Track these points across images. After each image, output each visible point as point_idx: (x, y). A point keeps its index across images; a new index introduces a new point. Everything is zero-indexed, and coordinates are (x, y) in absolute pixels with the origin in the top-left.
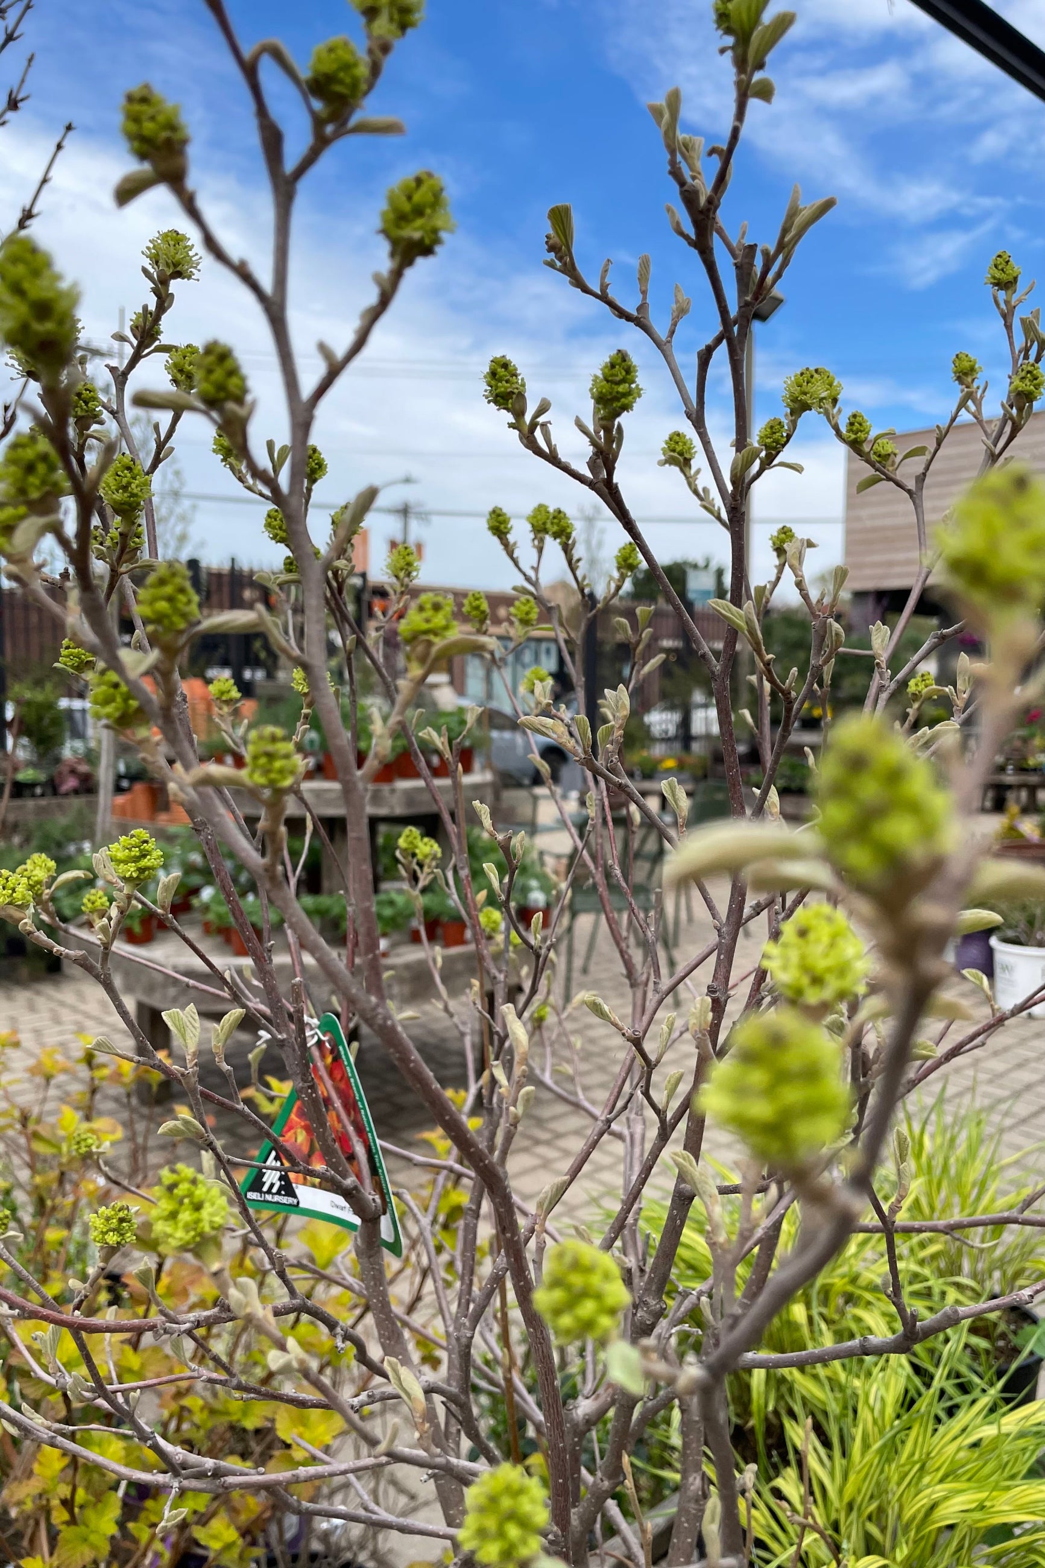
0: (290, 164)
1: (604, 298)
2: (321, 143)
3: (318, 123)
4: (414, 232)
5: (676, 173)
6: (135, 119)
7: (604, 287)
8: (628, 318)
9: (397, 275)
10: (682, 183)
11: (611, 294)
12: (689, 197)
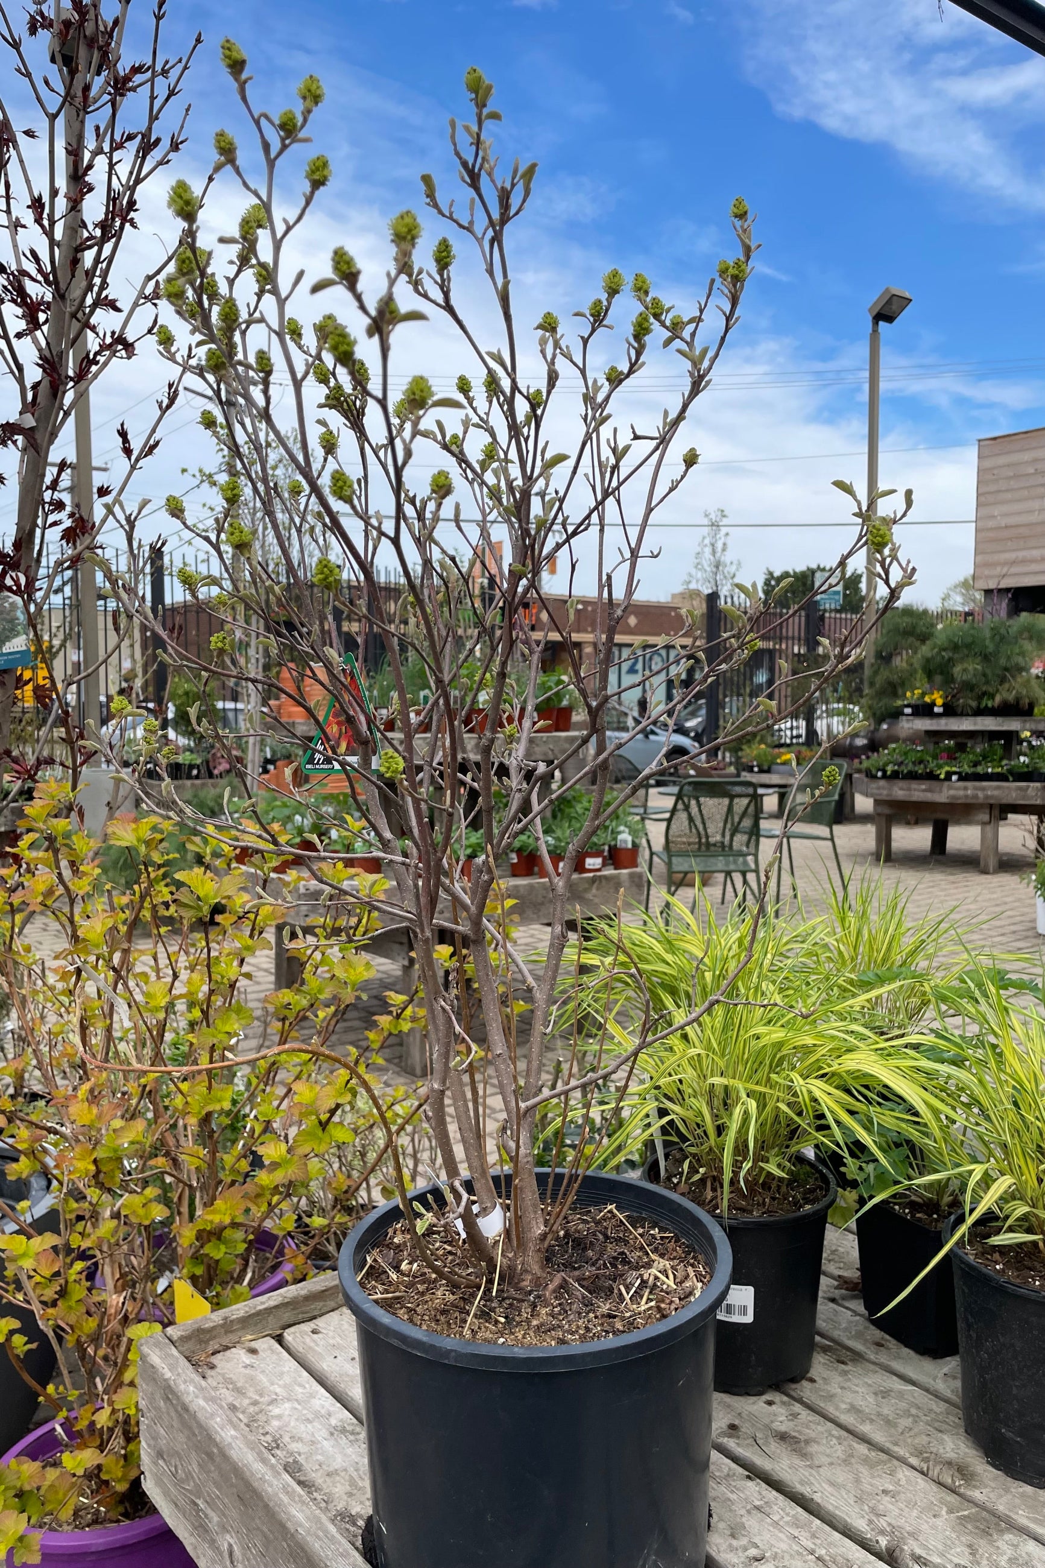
0: (273, 155)
1: (451, 218)
2: (284, 147)
3: (283, 140)
4: (316, 177)
5: (457, 154)
6: (218, 142)
7: (451, 213)
8: (463, 227)
9: (312, 193)
10: (460, 158)
11: (455, 216)
12: (465, 164)
